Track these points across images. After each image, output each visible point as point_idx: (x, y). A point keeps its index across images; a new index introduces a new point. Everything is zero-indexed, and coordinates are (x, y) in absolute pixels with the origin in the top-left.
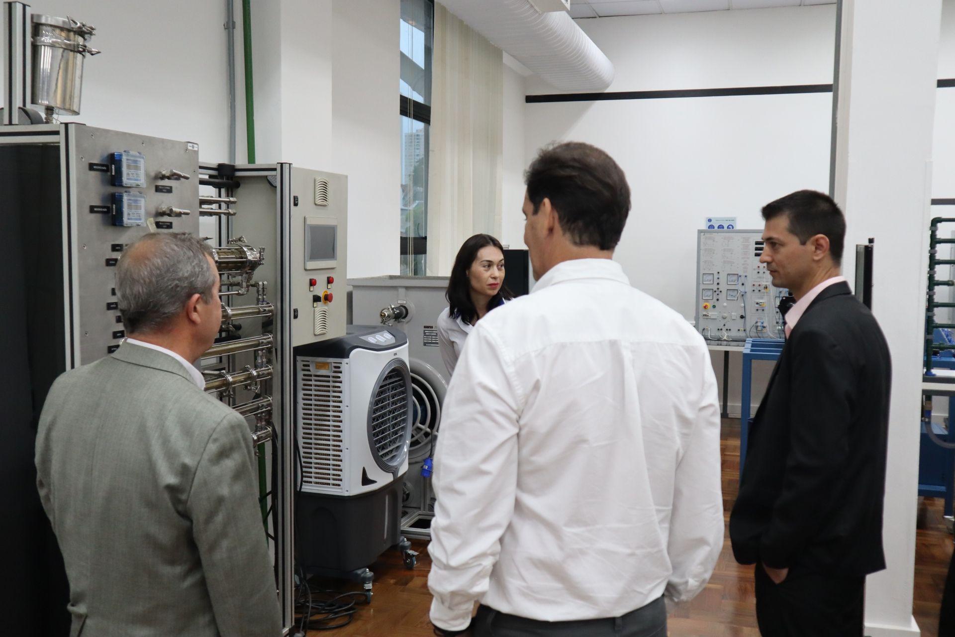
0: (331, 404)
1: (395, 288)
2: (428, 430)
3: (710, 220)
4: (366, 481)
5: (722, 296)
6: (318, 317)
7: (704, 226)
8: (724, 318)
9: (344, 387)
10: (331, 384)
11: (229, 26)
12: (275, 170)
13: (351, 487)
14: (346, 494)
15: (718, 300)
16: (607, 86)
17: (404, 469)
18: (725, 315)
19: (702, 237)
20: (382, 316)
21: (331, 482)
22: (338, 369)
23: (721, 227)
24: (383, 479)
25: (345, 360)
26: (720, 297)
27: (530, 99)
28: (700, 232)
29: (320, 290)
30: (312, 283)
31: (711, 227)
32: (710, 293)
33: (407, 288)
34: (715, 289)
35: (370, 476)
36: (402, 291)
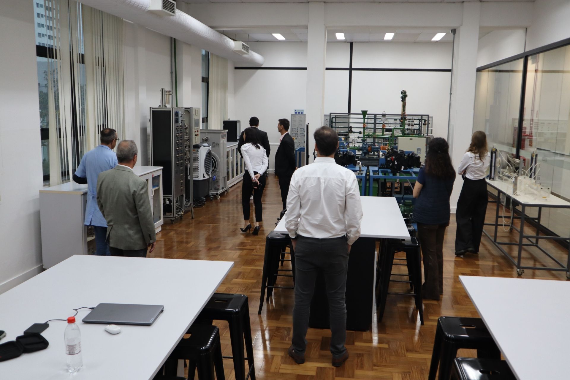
0: (196, 159)
1: (205, 133)
2: (214, 169)
3: (296, 111)
4: (204, 177)
5: (299, 135)
6: (196, 139)
7: (293, 113)
8: (299, 142)
9: (199, 155)
10: (196, 154)
11: (172, 73)
12: (189, 109)
13: (201, 178)
14: (200, 179)
15: (297, 137)
16: (262, 65)
17: (211, 176)
18: (300, 141)
19: (292, 116)
20: (203, 140)
21: (196, 177)
22: (198, 151)
23: (299, 113)
24: (207, 177)
25: (200, 149)
26: (298, 136)
27: (236, 68)
28: (292, 115)
29: (196, 133)
30: (195, 132)
31: (296, 113)
32: (295, 134)
33: (208, 133)
34: (296, 133)
35: (205, 176)
36: (207, 133)
